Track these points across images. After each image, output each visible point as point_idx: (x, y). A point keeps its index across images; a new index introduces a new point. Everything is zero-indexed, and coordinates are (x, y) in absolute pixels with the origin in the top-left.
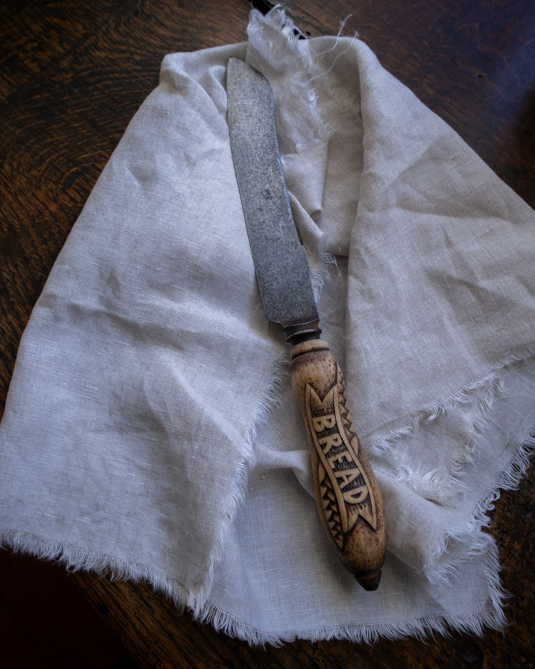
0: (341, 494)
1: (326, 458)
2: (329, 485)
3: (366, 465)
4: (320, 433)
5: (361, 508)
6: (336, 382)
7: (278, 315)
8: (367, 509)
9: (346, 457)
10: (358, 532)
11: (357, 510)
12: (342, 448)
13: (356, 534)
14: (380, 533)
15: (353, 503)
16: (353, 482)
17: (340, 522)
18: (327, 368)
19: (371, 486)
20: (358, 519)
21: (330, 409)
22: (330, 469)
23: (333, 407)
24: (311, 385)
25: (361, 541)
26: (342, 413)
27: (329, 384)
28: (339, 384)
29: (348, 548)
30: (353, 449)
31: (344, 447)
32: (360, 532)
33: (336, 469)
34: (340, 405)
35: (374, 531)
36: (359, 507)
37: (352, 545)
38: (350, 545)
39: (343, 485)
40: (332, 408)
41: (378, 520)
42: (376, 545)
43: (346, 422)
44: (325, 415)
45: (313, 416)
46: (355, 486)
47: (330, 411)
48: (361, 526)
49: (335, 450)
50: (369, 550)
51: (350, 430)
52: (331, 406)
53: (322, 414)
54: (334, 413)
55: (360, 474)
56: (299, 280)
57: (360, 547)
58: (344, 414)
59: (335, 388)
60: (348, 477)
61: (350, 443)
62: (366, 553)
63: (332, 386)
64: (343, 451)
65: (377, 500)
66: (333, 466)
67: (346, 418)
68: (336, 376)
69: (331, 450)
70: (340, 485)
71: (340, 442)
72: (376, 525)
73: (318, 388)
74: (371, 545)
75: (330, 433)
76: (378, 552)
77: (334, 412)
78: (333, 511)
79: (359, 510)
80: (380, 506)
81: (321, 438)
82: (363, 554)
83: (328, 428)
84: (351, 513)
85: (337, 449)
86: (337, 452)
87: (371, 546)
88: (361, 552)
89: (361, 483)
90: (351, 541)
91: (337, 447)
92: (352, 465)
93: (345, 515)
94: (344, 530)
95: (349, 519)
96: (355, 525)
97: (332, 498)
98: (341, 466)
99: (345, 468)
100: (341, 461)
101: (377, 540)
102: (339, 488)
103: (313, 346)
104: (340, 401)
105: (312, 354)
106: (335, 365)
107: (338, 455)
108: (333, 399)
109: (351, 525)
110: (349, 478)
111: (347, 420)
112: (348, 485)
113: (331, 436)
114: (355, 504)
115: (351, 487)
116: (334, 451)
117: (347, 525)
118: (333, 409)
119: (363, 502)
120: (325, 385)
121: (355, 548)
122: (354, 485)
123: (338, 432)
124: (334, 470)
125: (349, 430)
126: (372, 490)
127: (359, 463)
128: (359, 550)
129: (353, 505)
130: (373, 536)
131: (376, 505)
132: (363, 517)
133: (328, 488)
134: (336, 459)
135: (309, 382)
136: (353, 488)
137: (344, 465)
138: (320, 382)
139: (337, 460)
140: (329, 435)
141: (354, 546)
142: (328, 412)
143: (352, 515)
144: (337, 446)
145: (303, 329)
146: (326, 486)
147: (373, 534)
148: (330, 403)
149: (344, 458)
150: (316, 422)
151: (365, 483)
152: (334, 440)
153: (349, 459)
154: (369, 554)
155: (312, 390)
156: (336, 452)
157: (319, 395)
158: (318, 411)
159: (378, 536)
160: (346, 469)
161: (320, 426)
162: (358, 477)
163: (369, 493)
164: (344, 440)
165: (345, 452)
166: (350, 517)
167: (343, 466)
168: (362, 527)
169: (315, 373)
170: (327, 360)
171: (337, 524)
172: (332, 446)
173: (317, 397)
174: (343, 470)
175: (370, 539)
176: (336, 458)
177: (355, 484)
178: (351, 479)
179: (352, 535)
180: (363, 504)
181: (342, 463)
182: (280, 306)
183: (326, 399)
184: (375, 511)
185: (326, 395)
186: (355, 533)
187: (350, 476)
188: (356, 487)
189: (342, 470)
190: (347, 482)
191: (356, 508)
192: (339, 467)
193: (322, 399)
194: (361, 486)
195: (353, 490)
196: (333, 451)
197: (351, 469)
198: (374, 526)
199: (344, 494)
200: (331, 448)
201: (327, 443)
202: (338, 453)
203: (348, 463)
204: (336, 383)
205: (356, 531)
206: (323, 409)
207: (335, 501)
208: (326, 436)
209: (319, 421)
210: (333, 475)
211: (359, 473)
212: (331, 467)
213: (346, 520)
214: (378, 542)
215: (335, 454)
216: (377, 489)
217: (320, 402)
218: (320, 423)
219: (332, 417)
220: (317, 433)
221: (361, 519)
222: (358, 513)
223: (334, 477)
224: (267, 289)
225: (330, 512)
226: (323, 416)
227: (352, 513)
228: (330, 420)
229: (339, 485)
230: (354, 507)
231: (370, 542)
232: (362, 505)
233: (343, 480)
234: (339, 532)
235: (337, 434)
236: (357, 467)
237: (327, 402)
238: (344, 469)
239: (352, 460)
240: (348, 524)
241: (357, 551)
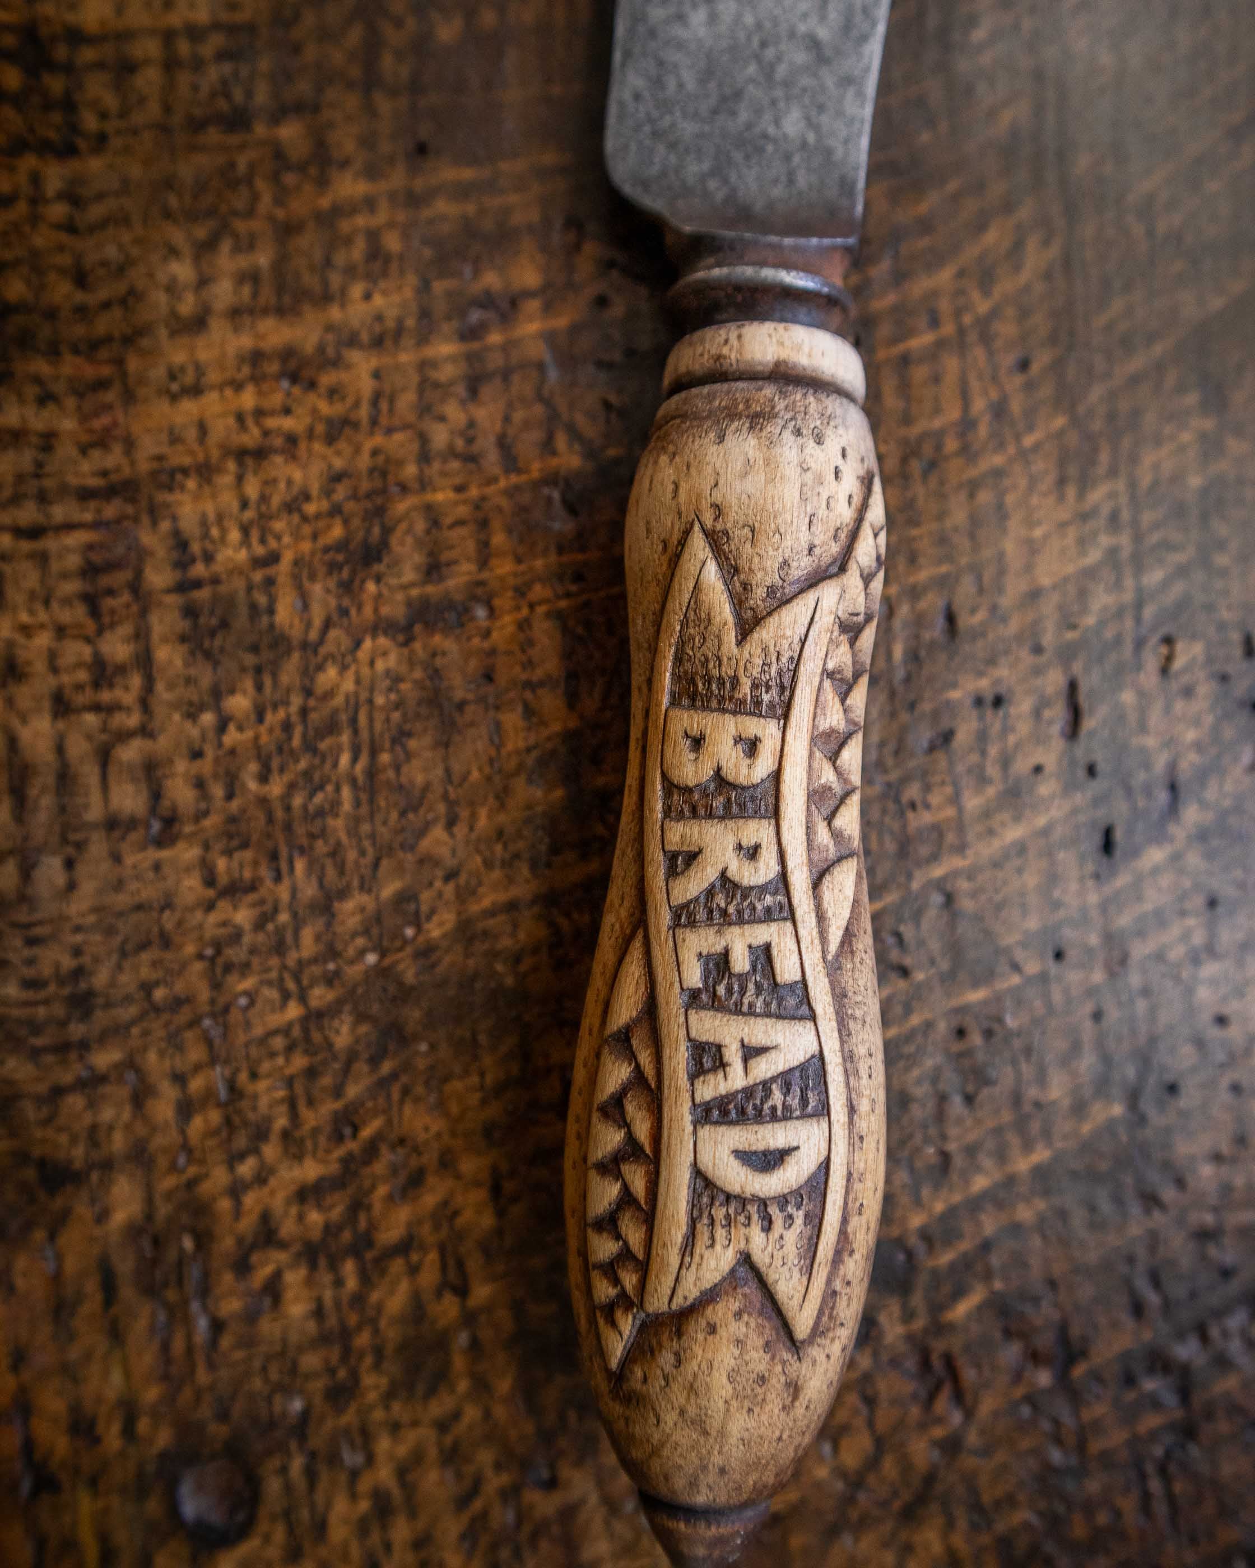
0: (689, 1128)
1: (676, 924)
2: (645, 1059)
3: (858, 1013)
4: (688, 790)
5: (768, 1227)
6: (842, 564)
7: (664, 174)
8: (792, 1237)
9: (775, 952)
10: (712, 1329)
11: (743, 1230)
12: (769, 900)
13: (700, 1336)
14: (821, 1358)
15: (735, 1188)
16: (766, 1085)
17: (641, 1256)
18: (820, 481)
19: (851, 1122)
20: (733, 1271)
21: (768, 688)
22: (677, 985)
23: (787, 682)
24: (716, 540)
25: (715, 1374)
26: (824, 725)
27: (802, 566)
28: (853, 579)
29: (645, 1379)
30: (821, 918)
31: (781, 898)
32: (722, 1332)
33: (704, 997)
34: (827, 684)
35: (795, 1346)
36: (755, 1217)
37: (666, 1378)
38: (659, 1372)
39: (710, 1089)
40: (782, 688)
41: (830, 1295)
42: (784, 1408)
43: (828, 776)
44: (734, 713)
45: (675, 701)
46: (774, 1108)
47: (766, 698)
48: (735, 1305)
49: (730, 898)
50: (739, 1424)
51: (838, 822)
52: (780, 673)
53: (721, 700)
54: (786, 716)
55: (813, 1056)
56: (823, 33)
57: (704, 1403)
58: (829, 734)
59: (828, 594)
60: (751, 1053)
61: (816, 884)
62: (722, 1433)
63: (815, 580)
64: (769, 916)
65: (855, 1199)
66: (694, 976)
67: (833, 758)
68: (854, 535)
69: (710, 893)
70: (698, 1084)
71: (766, 869)
72: (811, 1323)
73: (743, 564)
74: (753, 1404)
75: (735, 809)
76: (780, 1439)
77: (784, 713)
78: (626, 1189)
79: (756, 1234)
80: (863, 1231)
81: (681, 816)
82: (706, 1433)
83: (730, 778)
84: (707, 1235)
85: (744, 897)
86: (740, 912)
87: (757, 1410)
88: (700, 1425)
89: (804, 1101)
90: (666, 1359)
91: (747, 892)
92: (791, 1002)
93: (678, 1234)
94: (647, 1298)
95: (687, 1259)
96: (710, 1297)
97: (642, 1131)
98: (736, 987)
99: (751, 1005)
100: (741, 962)
101: (794, 1388)
102: (687, 1096)
103: (784, 354)
104: (831, 666)
105: (769, 390)
106: (867, 482)
107: (736, 930)
108: (803, 643)
109: (690, 1290)
110: (752, 1063)
111: (835, 768)
112: (737, 1092)
113: (731, 824)
114: (743, 1201)
115: (750, 1110)
116: (723, 905)
117: (668, 1281)
118: (787, 693)
119: (783, 1201)
120: (786, 563)
121: (678, 1395)
122: (770, 1103)
123: (776, 814)
124: (694, 999)
125: (830, 819)
126: (851, 1145)
127: (828, 999)
128: (692, 1411)
129: (729, 1197)
130: (779, 1368)
131: (845, 1220)
132: (763, 1269)
133: (638, 1069)
134: (719, 948)
135: (709, 522)
136: (759, 1118)
137: (751, 986)
138: (762, 538)
139: (726, 954)
140: (727, 815)
141: (675, 1387)
142: (758, 703)
143: (712, 1245)
144: (745, 882)
145: (763, 264)
146: (632, 1056)
147: (786, 1356)
148: (778, 659)
149: (764, 956)
150: (680, 734)
151: (824, 1110)
152: (739, 847)
153: (787, 970)
154: (733, 1441)
155: (712, 572)
156: (731, 909)
157: (738, 602)
158: (708, 680)
159: (805, 1368)
160: (752, 1013)
161: (692, 756)
162: (803, 1067)
163: (828, 1159)
164: (791, 864)
165: (774, 927)
166: (698, 1251)
167: (743, 991)
168: (738, 1315)
169: (754, 484)
170: (833, 444)
171: (626, 1254)
172: (723, 875)
173: (724, 612)
174: (738, 1011)
175: (762, 1380)
176: (723, 943)
177: (777, 1097)
178: (764, 1068)
179: (679, 1334)
180: (782, 1210)
181: (743, 978)
182: (688, 128)
183: (765, 634)
184: (830, 1254)
185: (770, 614)
186: (696, 1330)
187: (762, 1050)
188: (774, 1118)
189: (730, 1012)
190: (736, 1079)
191: (742, 1219)
192: (721, 990)
193: (745, 629)
194: (803, 1117)
195: (756, 1127)
196: (720, 900)
197: (779, 1017)
198: (803, 1323)
199: (706, 1132)
200: (713, 886)
201: (700, 851)
202: (741, 922)
203: (776, 984)
204: (843, 569)
205: (703, 1323)
206: (735, 681)
207: (648, 1150)
208: (710, 815)
209: (695, 732)
210: (682, 1019)
211: (814, 1048)
212: (685, 975)
213: (674, 1260)
214: (795, 1397)
215: (726, 920)
216: (873, 1145)
217: (730, 636)
218: (698, 742)
219: (768, 730)
220: (670, 787)
221: (750, 1276)
222: (742, 1245)
223: (683, 1032)
224: (652, 34)
225: (614, 1190)
226: (724, 711)
227: (713, 1238)
228: (752, 747)
229: (693, 1078)
230: (731, 1211)
231: (759, 1390)
232: (774, 1210)
233: (721, 1064)
234: (623, 1294)
235: (765, 823)
236: (813, 1018)
237: (765, 650)
238: (745, 1008)
239: (798, 977)
240: (677, 1279)
241: (682, 1412)
